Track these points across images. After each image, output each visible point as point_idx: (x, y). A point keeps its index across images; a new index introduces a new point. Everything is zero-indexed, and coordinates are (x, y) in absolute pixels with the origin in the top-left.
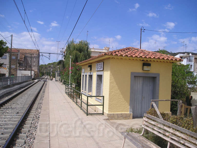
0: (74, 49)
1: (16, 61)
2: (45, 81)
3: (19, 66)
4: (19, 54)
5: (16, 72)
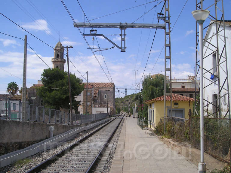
0: (151, 84)
1: (90, 98)
2: (122, 118)
3: (93, 103)
4: (93, 89)
5: (91, 110)
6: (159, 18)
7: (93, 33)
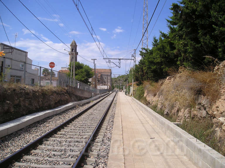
2: (117, 92)
4: (98, 74)
5: (97, 87)
6: (132, 57)
7: (109, 61)
